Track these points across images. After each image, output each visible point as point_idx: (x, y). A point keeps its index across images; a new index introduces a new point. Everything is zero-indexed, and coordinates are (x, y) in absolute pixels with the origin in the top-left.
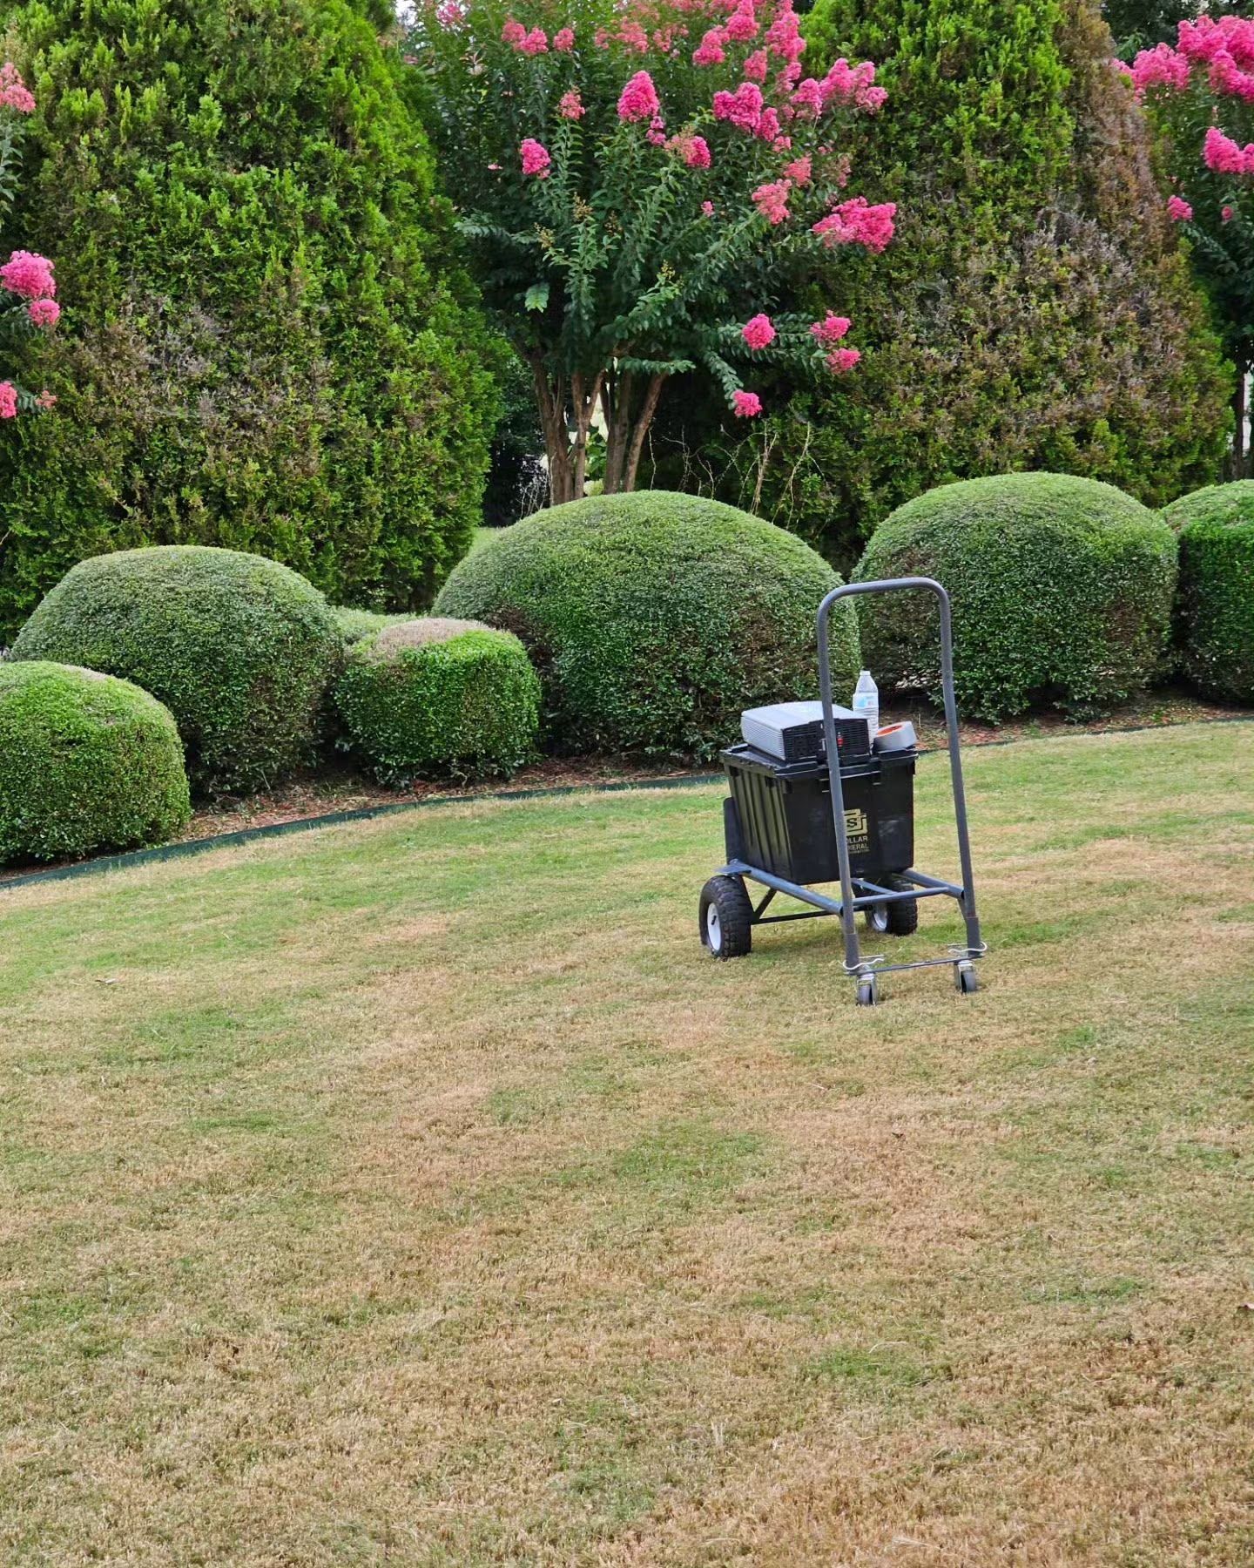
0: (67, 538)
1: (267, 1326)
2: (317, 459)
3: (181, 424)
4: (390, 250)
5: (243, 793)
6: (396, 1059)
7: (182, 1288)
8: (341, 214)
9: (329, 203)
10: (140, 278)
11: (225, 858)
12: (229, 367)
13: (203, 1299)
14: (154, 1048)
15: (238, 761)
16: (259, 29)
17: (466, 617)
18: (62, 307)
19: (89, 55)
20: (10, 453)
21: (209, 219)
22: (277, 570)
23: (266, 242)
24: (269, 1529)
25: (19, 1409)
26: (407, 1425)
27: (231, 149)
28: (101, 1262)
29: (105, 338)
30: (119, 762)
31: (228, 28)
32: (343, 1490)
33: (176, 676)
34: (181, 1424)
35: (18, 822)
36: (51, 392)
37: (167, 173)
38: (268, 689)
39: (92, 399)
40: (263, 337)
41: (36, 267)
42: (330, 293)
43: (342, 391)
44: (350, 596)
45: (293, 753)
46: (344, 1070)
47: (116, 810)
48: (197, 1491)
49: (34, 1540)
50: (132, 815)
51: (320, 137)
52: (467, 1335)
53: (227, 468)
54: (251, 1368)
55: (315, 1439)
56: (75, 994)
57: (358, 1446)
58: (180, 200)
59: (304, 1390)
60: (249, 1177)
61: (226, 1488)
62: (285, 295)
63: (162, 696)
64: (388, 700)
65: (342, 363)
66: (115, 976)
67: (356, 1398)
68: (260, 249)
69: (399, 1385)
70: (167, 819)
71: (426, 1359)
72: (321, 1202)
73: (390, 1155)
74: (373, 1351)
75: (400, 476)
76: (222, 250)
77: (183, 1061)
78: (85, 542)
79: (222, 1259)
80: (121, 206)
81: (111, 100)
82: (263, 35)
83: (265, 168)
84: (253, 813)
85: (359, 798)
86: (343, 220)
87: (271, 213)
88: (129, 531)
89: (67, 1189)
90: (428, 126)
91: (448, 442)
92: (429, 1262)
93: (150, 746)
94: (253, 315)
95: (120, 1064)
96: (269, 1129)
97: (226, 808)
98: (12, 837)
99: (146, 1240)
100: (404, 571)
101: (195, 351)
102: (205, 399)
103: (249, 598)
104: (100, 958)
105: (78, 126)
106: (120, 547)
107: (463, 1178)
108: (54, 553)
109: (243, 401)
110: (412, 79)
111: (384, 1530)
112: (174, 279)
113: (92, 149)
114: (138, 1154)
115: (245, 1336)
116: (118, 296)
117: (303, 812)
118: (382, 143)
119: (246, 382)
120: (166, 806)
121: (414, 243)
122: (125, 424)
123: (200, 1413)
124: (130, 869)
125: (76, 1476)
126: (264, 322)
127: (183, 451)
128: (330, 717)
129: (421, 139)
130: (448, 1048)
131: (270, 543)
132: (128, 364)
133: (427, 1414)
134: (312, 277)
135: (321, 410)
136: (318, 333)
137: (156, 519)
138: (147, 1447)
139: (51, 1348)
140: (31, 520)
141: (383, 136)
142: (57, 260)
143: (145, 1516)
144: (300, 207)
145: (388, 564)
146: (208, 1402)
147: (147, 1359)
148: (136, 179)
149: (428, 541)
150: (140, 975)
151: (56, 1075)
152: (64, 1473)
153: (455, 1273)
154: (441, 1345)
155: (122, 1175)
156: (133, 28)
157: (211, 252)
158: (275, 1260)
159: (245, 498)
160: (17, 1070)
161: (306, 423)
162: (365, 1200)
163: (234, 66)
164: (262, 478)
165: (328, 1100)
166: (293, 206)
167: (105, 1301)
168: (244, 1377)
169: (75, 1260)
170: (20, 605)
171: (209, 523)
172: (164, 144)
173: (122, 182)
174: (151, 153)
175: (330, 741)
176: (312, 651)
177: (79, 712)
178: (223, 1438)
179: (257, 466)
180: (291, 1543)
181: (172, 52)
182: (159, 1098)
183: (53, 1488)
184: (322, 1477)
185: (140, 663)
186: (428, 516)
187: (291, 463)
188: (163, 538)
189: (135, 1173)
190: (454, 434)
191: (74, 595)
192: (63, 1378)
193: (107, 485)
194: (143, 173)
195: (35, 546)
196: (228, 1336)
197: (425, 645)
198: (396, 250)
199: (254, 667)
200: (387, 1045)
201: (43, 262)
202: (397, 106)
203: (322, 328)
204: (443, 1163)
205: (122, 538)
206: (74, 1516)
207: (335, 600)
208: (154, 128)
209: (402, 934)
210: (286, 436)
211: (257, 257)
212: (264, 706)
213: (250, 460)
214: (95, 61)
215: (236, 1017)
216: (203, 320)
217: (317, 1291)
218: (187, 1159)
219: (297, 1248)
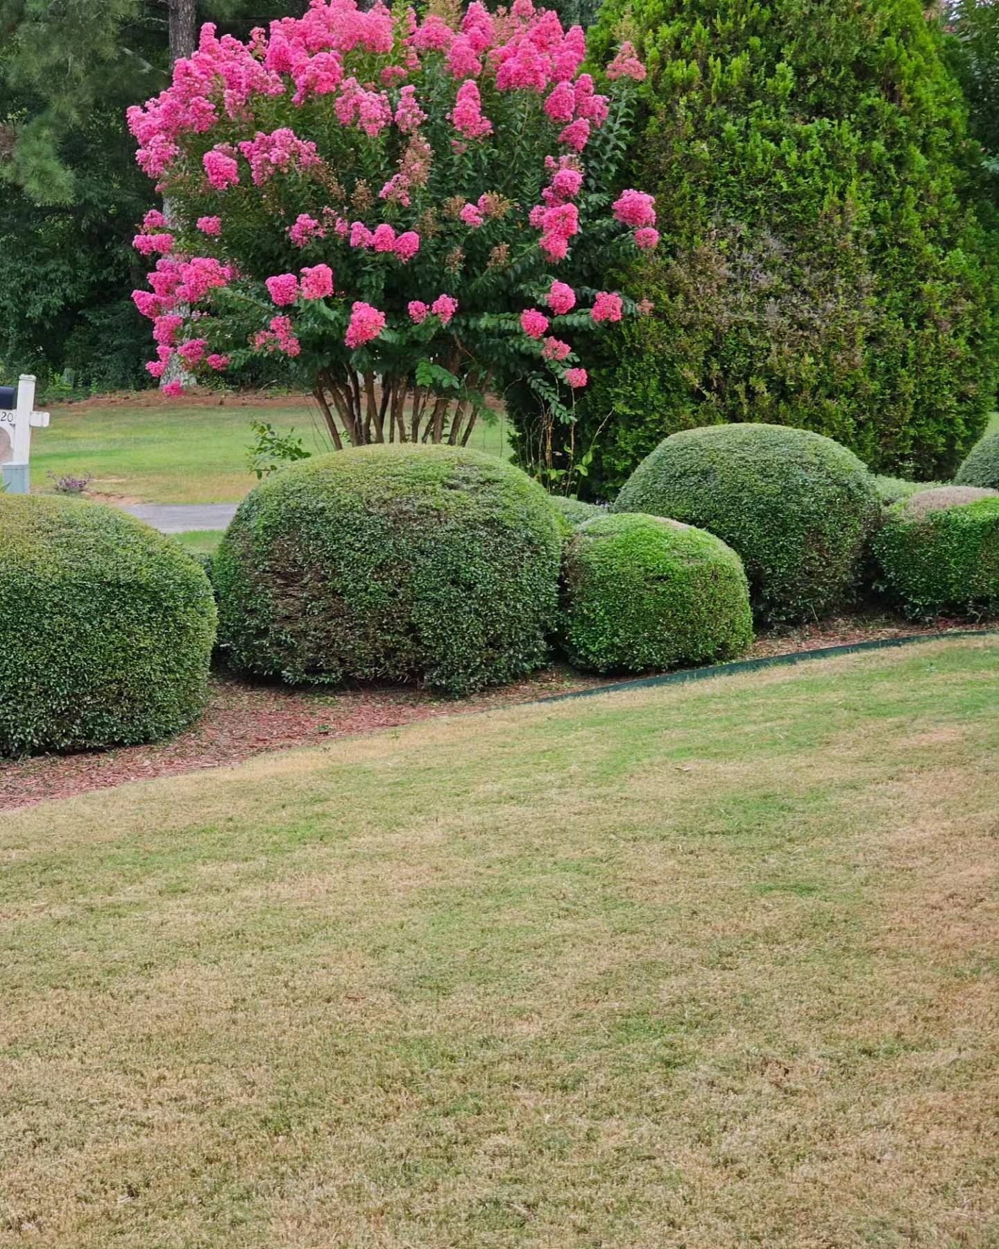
0: (657, 416)
1: (813, 1054)
2: (860, 355)
3: (751, 326)
4: (927, 183)
5: (796, 623)
6: (920, 841)
7: (743, 1018)
8: (888, 156)
9: (878, 146)
10: (724, 209)
11: (779, 674)
12: (792, 280)
13: (761, 1028)
14: (722, 824)
15: (793, 597)
16: (827, 8)
17: (984, 485)
18: (661, 234)
19: (689, 33)
20: (615, 348)
21: (780, 162)
22: (828, 444)
23: (825, 179)
24: (814, 1218)
25: (614, 1105)
26: (929, 1143)
27: (800, 105)
28: (678, 992)
29: (693, 258)
30: (696, 594)
31: (801, 8)
32: (875, 1191)
33: (744, 527)
34: (743, 1127)
35: (616, 640)
36: (650, 300)
37: (748, 126)
38: (819, 541)
39: (680, 306)
40: (820, 256)
41: (641, 202)
42: (876, 219)
43: (883, 299)
44: (884, 466)
45: (838, 592)
46: (876, 849)
47: (693, 633)
48: (755, 1182)
49: (626, 1210)
50: (706, 637)
51: (873, 93)
52: (978, 1072)
53: (787, 362)
54: (799, 1087)
55: (851, 1148)
56: (659, 779)
57: (887, 1157)
58: (757, 146)
59: (843, 1108)
60: (798, 931)
61: (779, 1181)
62: (839, 222)
63: (731, 543)
64: (917, 551)
65: (884, 277)
66: (691, 765)
67: (885, 1118)
68: (821, 184)
69: (922, 1110)
70: (733, 643)
71: (944, 1090)
72: (857, 955)
73: (914, 921)
74: (900, 1081)
75: (930, 369)
76: (789, 186)
77: (744, 835)
78: (672, 420)
79: (776, 997)
80: (710, 152)
81: (705, 68)
82: (830, 13)
83: (826, 120)
84: (804, 639)
85: (890, 630)
86: (889, 160)
87: (830, 156)
88: (707, 412)
89: (652, 933)
90: (962, 83)
91: (970, 342)
92: (946, 1010)
93: (722, 583)
94: (813, 238)
95: (694, 835)
96: (815, 893)
97: (780, 634)
98: (611, 652)
99: (715, 977)
100: (930, 447)
101: (765, 267)
102: (772, 306)
103: (805, 466)
104: (679, 751)
105: (678, 90)
106: (699, 424)
107: (976, 942)
108: (647, 428)
109: (803, 307)
110: (951, 44)
111: (909, 1226)
112: (750, 210)
113: (688, 107)
114: (708, 908)
115: (794, 1060)
116: (704, 224)
117: (844, 639)
118: (924, 97)
119: (805, 292)
120: (734, 631)
121: (948, 178)
122: (706, 326)
123: (758, 1119)
124: (703, 681)
125: (659, 1162)
126: (821, 244)
127: (752, 348)
128: (869, 564)
129: (957, 94)
130: (962, 834)
131: (820, 422)
132: (711, 278)
133: (946, 1135)
134: (862, 207)
135: (866, 314)
136: (865, 252)
137: (729, 402)
138: (715, 1143)
139: (640, 1058)
140: (630, 402)
141: (925, 91)
142: (657, 196)
143: (713, 1198)
144: (854, 150)
145: (917, 442)
146: (764, 1111)
147: (715, 1073)
148: (722, 130)
149: (951, 422)
150: (711, 765)
151: (643, 842)
152: (649, 1158)
153: (968, 1021)
154: (956, 1080)
155: (695, 924)
156: (725, 10)
157: (781, 188)
158: (820, 1001)
159: (801, 386)
160: (613, 836)
161: (853, 325)
162: (893, 955)
163: (804, 39)
164: (816, 370)
165: (863, 873)
166: (848, 150)
167: (682, 1023)
168: (794, 1093)
169: (658, 990)
170: (619, 468)
171: (771, 406)
172: (746, 102)
173: (711, 134)
174: (736, 109)
175: (868, 583)
176: (855, 511)
177: (666, 554)
178: (776, 1141)
179: (812, 360)
180: (832, 1230)
181: (755, 28)
182: (725, 864)
183: (641, 1169)
184: (858, 1179)
185: (715, 517)
186: (952, 402)
187: (840, 357)
188: (734, 417)
189: (705, 923)
190: (976, 335)
191: (664, 462)
192: (648, 1083)
193: (691, 375)
194: (728, 126)
195: (633, 422)
196: (780, 1059)
197: (949, 508)
198: (933, 184)
199: (808, 522)
200: (912, 830)
201: (647, 198)
202: (938, 67)
203: (868, 248)
204: (959, 929)
205: (702, 417)
206: (658, 1193)
207: (875, 469)
208: (738, 90)
209: (925, 740)
210: (837, 336)
211: (818, 191)
212: (815, 554)
213: (806, 355)
214: (693, 38)
215: (789, 802)
216: (774, 244)
217: (853, 1027)
218: (747, 914)
219: (837, 992)
